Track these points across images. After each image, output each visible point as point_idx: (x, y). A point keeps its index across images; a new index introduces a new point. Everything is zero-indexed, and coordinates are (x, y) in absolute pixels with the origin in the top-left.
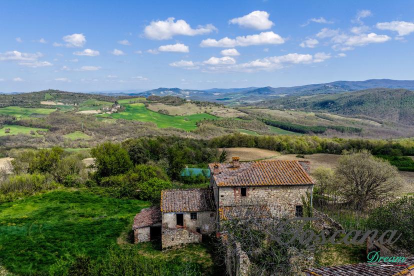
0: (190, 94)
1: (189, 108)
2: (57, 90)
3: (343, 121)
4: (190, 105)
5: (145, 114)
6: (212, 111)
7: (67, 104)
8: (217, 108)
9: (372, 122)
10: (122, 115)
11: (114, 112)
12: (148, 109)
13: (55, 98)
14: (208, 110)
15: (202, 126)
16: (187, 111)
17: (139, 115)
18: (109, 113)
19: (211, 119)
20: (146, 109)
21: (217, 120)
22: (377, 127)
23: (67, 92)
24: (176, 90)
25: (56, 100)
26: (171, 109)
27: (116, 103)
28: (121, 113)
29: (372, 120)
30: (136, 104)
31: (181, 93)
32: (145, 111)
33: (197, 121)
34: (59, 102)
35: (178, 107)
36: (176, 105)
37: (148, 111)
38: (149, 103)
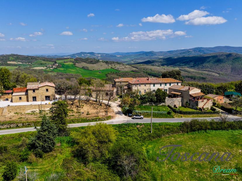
0: (101, 56)
1: (101, 65)
2: (17, 55)
3: (196, 73)
4: (102, 63)
5: (74, 69)
6: (115, 67)
7: (24, 63)
8: (118, 65)
9: (214, 74)
10: (59, 70)
11: (54, 68)
12: (76, 66)
13: (16, 59)
14: (113, 67)
15: (109, 76)
16: (100, 67)
17: (70, 70)
18: (52, 69)
19: (115, 72)
20: (74, 66)
21: (118, 73)
22: (216, 76)
23: (24, 56)
24: (92, 53)
25: (17, 61)
26: (90, 66)
27: (56, 62)
28: (59, 69)
29: (214, 72)
30: (68, 63)
31: (95, 56)
33: (107, 73)
34: (19, 62)
35: (95, 65)
36: (93, 64)
37: (76, 67)
38: (76, 62)
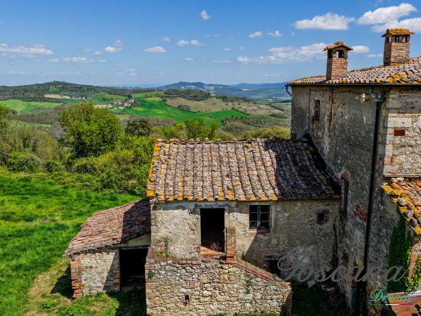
0: (215, 89)
1: (214, 104)
2: (63, 82)
4: (215, 100)
5: (162, 110)
6: (240, 108)
7: (73, 98)
8: (246, 104)
10: (136, 110)
11: (127, 107)
13: (61, 90)
14: (236, 106)
15: (228, 124)
16: (211, 106)
17: (156, 110)
18: (122, 108)
19: (239, 117)
20: (163, 105)
21: (246, 118)
23: (75, 85)
24: (199, 84)
25: (62, 93)
26: (192, 104)
27: (130, 97)
28: (135, 109)
30: (152, 99)
31: (205, 88)
32: (163, 106)
33: (223, 118)
34: (65, 95)
35: (201, 103)
36: (198, 100)
37: (166, 106)
38: (168, 97)
